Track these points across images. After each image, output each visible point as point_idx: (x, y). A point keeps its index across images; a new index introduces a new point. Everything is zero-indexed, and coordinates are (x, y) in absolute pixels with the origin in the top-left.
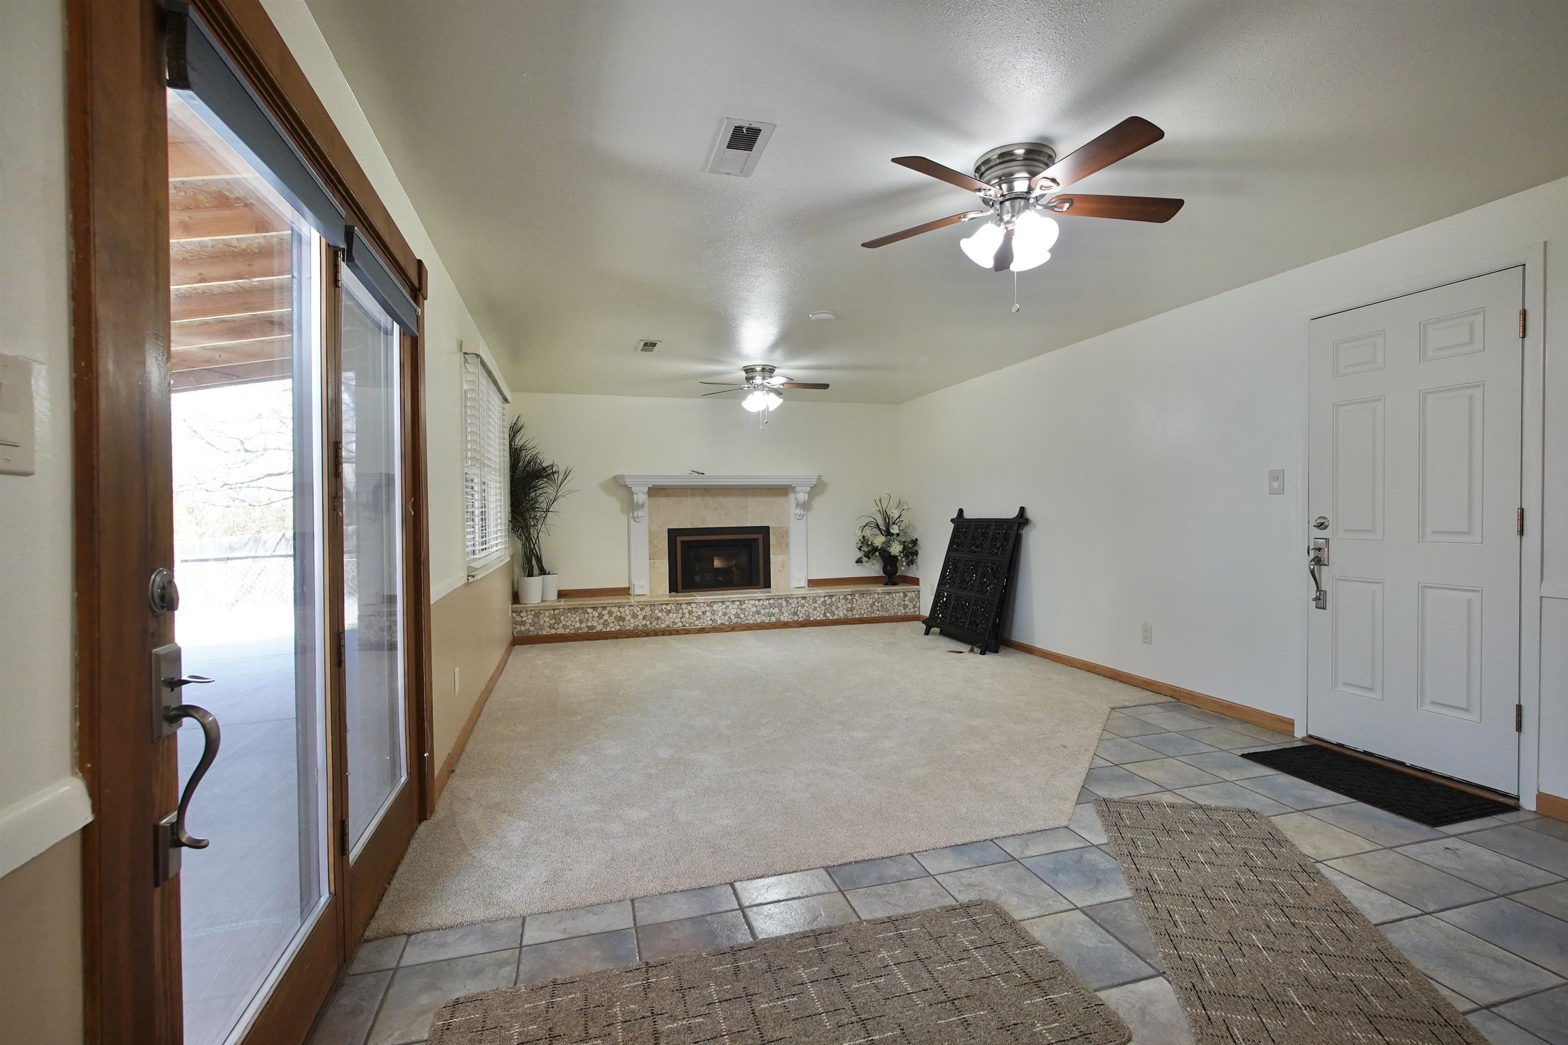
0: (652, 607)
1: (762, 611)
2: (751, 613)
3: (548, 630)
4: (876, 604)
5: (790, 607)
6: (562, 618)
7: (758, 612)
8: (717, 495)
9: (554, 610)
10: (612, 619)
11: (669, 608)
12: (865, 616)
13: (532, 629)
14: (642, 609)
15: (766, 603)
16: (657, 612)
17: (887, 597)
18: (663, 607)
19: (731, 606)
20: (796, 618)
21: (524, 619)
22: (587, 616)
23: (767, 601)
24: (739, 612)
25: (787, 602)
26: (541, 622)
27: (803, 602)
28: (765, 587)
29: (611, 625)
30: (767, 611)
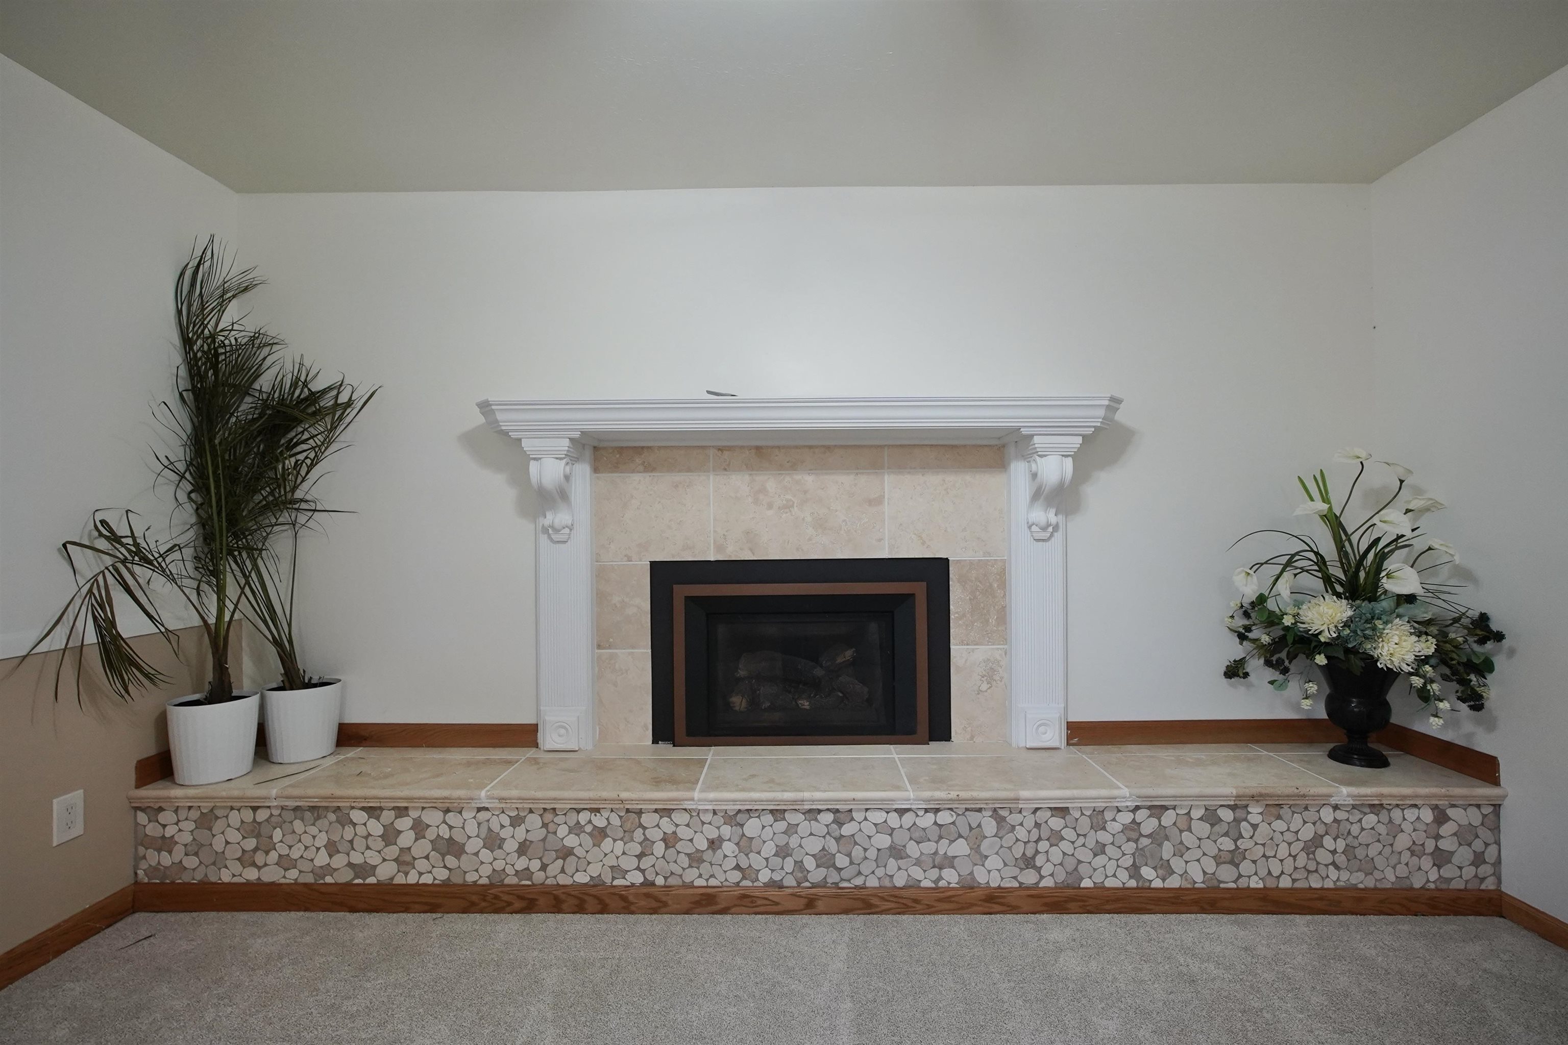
0: (548, 817)
1: (913, 850)
2: (872, 854)
3: (236, 867)
4: (1328, 842)
5: (1009, 839)
6: (277, 834)
7: (897, 852)
8: (794, 467)
9: (255, 809)
10: (423, 847)
11: (599, 821)
12: (1285, 883)
13: (191, 862)
14: (516, 822)
15: (927, 821)
16: (562, 831)
17: (1371, 819)
18: (583, 817)
19: (805, 827)
20: (1029, 878)
21: (170, 831)
22: (348, 832)
23: (931, 816)
24: (832, 846)
25: (1000, 820)
26: (218, 844)
27: (1056, 823)
28: (932, 738)
29: (422, 865)
30: (928, 847)
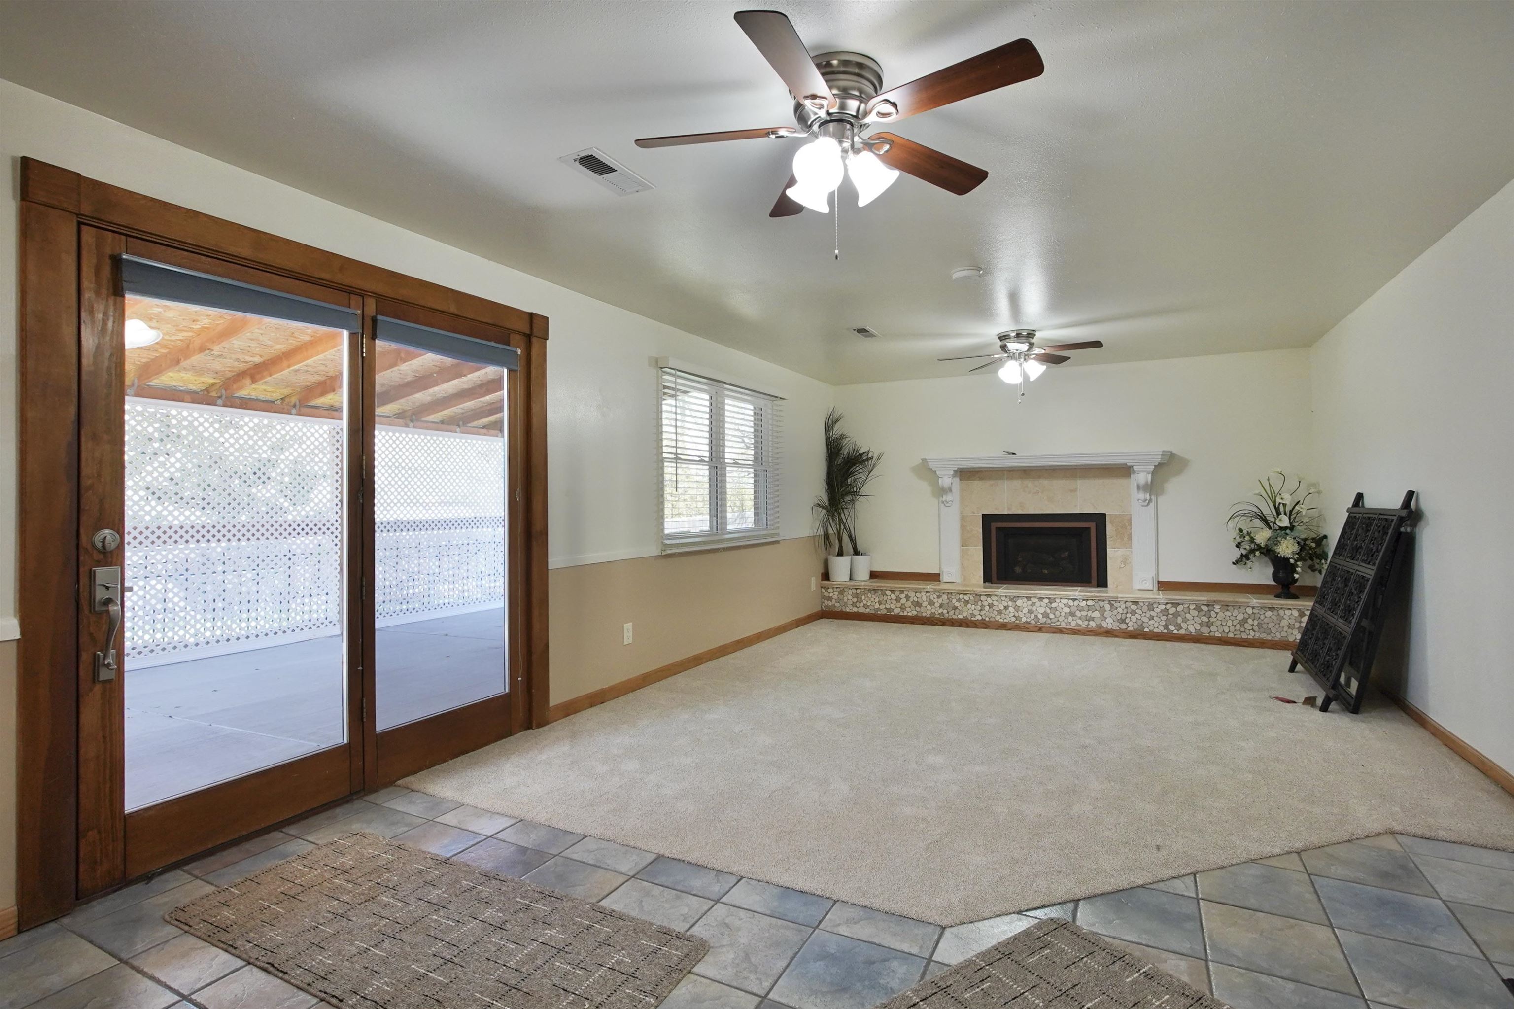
0: (949, 596)
1: (1078, 614)
2: (1063, 614)
3: (851, 607)
4: (1250, 621)
5: (1115, 612)
6: (863, 597)
7: (1072, 614)
8: (1039, 477)
9: (856, 589)
10: (909, 604)
11: (967, 598)
12: (1231, 635)
13: (837, 605)
14: (939, 597)
15: (1083, 604)
16: (954, 601)
17: (1269, 613)
18: (961, 596)
19: (1038, 603)
20: (1123, 626)
21: (831, 595)
22: (885, 598)
23: (1085, 602)
24: (1048, 611)
25: (1112, 605)
26: (845, 599)
27: (1134, 607)
28: (1098, 586)
29: (908, 609)
30: (1084, 613)
